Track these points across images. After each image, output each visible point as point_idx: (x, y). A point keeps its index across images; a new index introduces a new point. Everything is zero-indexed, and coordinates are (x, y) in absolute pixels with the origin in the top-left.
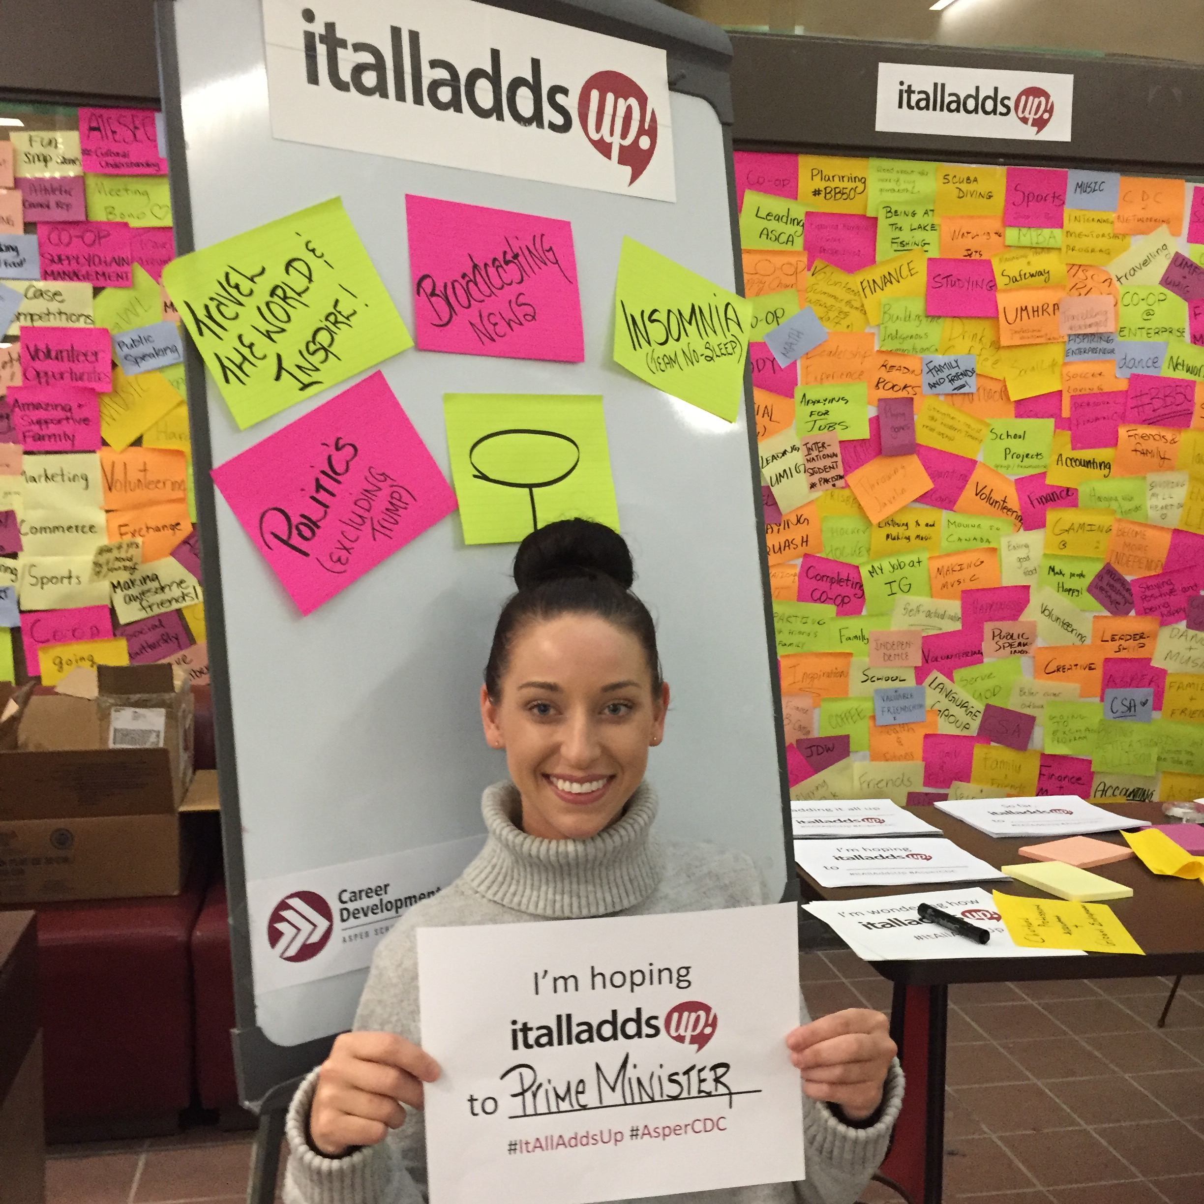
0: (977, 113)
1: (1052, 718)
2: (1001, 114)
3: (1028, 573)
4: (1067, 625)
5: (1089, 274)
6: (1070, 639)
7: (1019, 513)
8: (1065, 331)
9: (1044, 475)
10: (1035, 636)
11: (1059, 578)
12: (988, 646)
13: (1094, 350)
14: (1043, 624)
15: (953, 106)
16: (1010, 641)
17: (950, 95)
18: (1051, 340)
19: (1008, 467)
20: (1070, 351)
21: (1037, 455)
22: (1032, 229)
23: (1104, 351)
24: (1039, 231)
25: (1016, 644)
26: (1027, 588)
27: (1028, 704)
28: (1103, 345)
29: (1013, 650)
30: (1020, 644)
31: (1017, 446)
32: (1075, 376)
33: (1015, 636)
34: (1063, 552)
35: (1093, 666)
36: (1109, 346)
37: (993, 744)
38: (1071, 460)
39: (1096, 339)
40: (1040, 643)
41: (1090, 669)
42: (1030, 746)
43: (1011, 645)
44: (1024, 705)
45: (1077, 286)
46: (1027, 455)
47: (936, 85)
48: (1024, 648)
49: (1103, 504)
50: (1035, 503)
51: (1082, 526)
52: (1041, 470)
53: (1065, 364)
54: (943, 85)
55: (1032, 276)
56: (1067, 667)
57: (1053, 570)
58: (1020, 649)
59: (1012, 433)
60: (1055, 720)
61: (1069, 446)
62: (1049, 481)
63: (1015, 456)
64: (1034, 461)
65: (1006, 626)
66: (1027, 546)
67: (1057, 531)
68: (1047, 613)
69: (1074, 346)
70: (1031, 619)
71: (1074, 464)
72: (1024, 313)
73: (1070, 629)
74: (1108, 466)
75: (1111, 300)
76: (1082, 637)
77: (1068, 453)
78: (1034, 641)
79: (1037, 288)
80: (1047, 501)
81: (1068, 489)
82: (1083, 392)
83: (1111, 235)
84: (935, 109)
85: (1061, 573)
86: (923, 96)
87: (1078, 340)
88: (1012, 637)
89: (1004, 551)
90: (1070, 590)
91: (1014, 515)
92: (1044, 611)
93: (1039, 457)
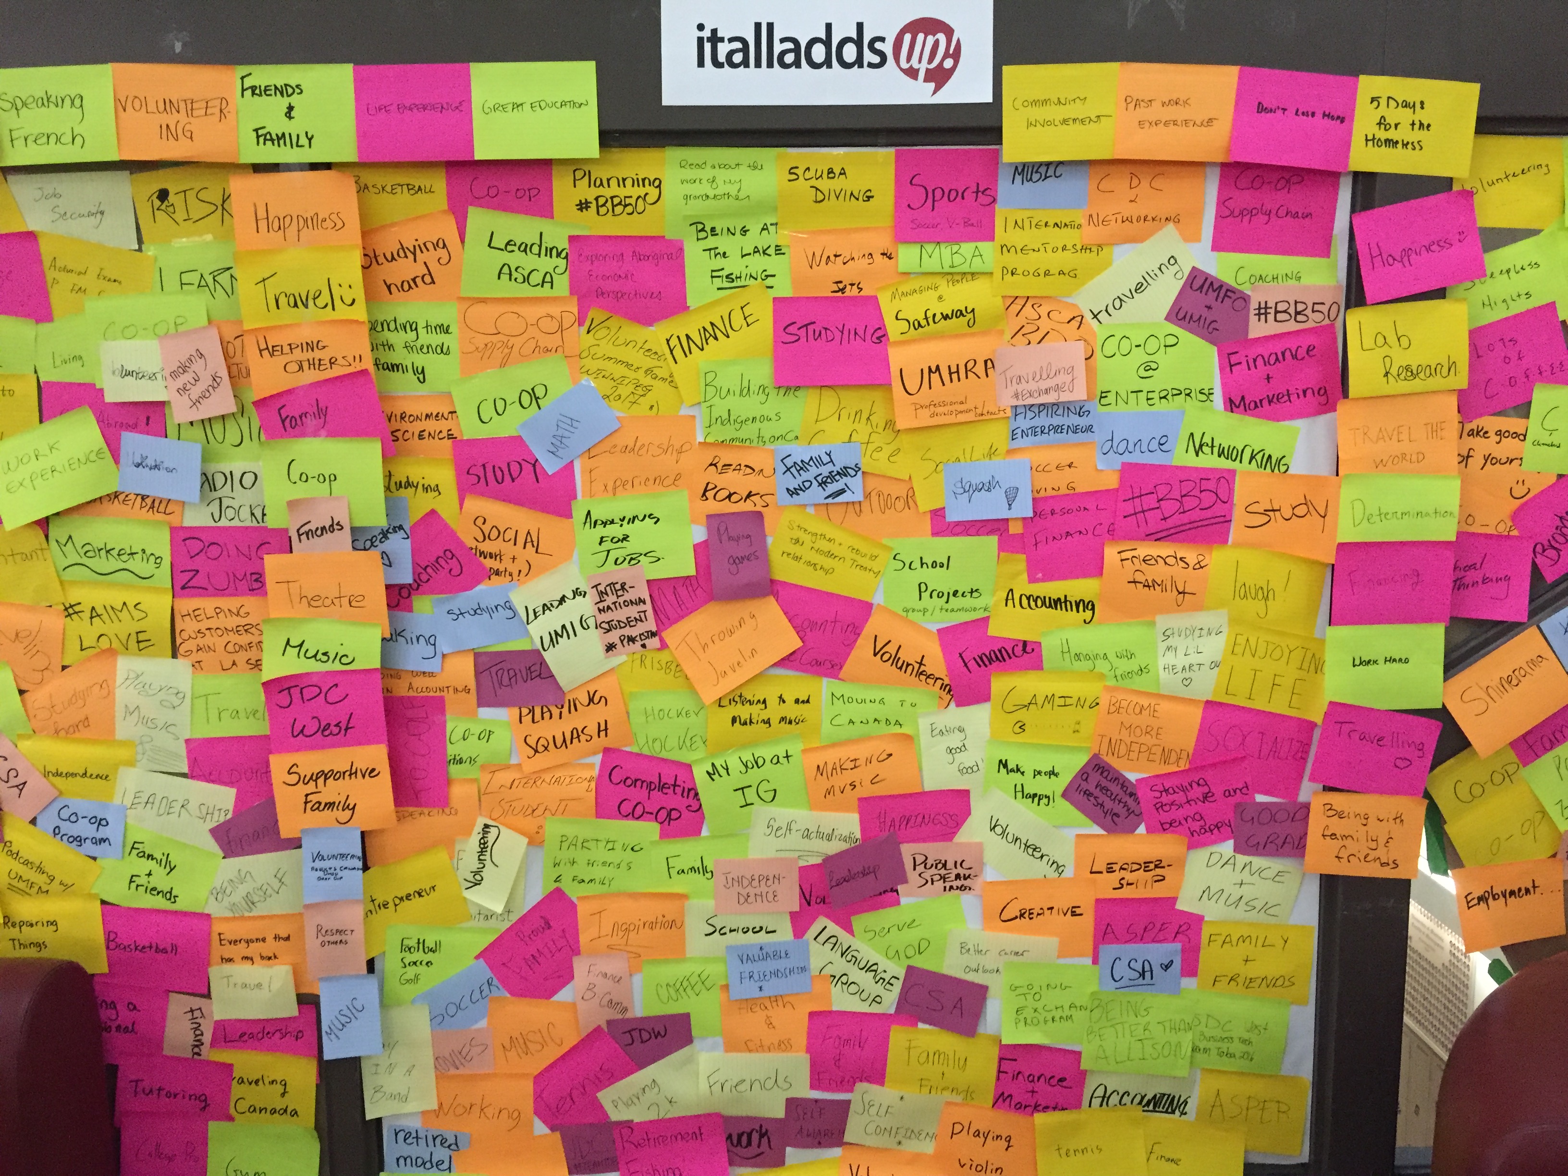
0: (830, 66)
1: (1014, 988)
2: (871, 65)
3: (965, 771)
4: (1032, 849)
5: (1043, 311)
6: (1040, 869)
7: (947, 681)
8: (1007, 401)
9: (984, 622)
10: (982, 864)
11: (1015, 777)
13: (1058, 429)
14: (994, 848)
15: (789, 58)
16: (943, 872)
17: (783, 40)
18: (983, 417)
19: (925, 611)
20: (1019, 431)
21: (972, 592)
22: (943, 246)
23: (1075, 430)
24: (955, 248)
25: (953, 877)
26: (964, 795)
27: (974, 966)
28: (1074, 420)
29: (948, 885)
30: (958, 877)
31: (938, 580)
33: (950, 865)
34: (1020, 738)
35: (1078, 911)
36: (1083, 422)
37: (921, 1025)
38: (1028, 598)
39: (1060, 412)
40: (990, 874)
41: (1074, 914)
42: (981, 1030)
43: (944, 878)
44: (968, 969)
45: (1023, 331)
46: (955, 593)
47: (758, 26)
48: (967, 883)
49: (1085, 665)
50: (972, 664)
51: (1049, 699)
52: (980, 615)
53: (1010, 452)
54: (770, 26)
55: (946, 317)
56: (1036, 911)
57: (1005, 766)
58: (959, 883)
59: (929, 560)
60: (1019, 991)
61: (1025, 576)
62: (994, 630)
63: (935, 594)
64: (968, 602)
65: (934, 850)
66: (961, 730)
67: (1009, 707)
68: (998, 830)
69: (1024, 423)
70: (977, 839)
71: (1033, 604)
72: (935, 377)
73: (1037, 855)
74: (1090, 606)
75: (1079, 350)
76: (1058, 867)
77: (1023, 586)
78: (981, 871)
79: (957, 336)
80: (990, 661)
81: (1025, 643)
82: (1042, 494)
83: (1079, 247)
84: (758, 65)
85: (1018, 770)
86: (738, 45)
87: (1030, 415)
88: (945, 865)
89: (924, 739)
90: (1035, 795)
91: (939, 682)
92: (995, 826)
93: (975, 594)
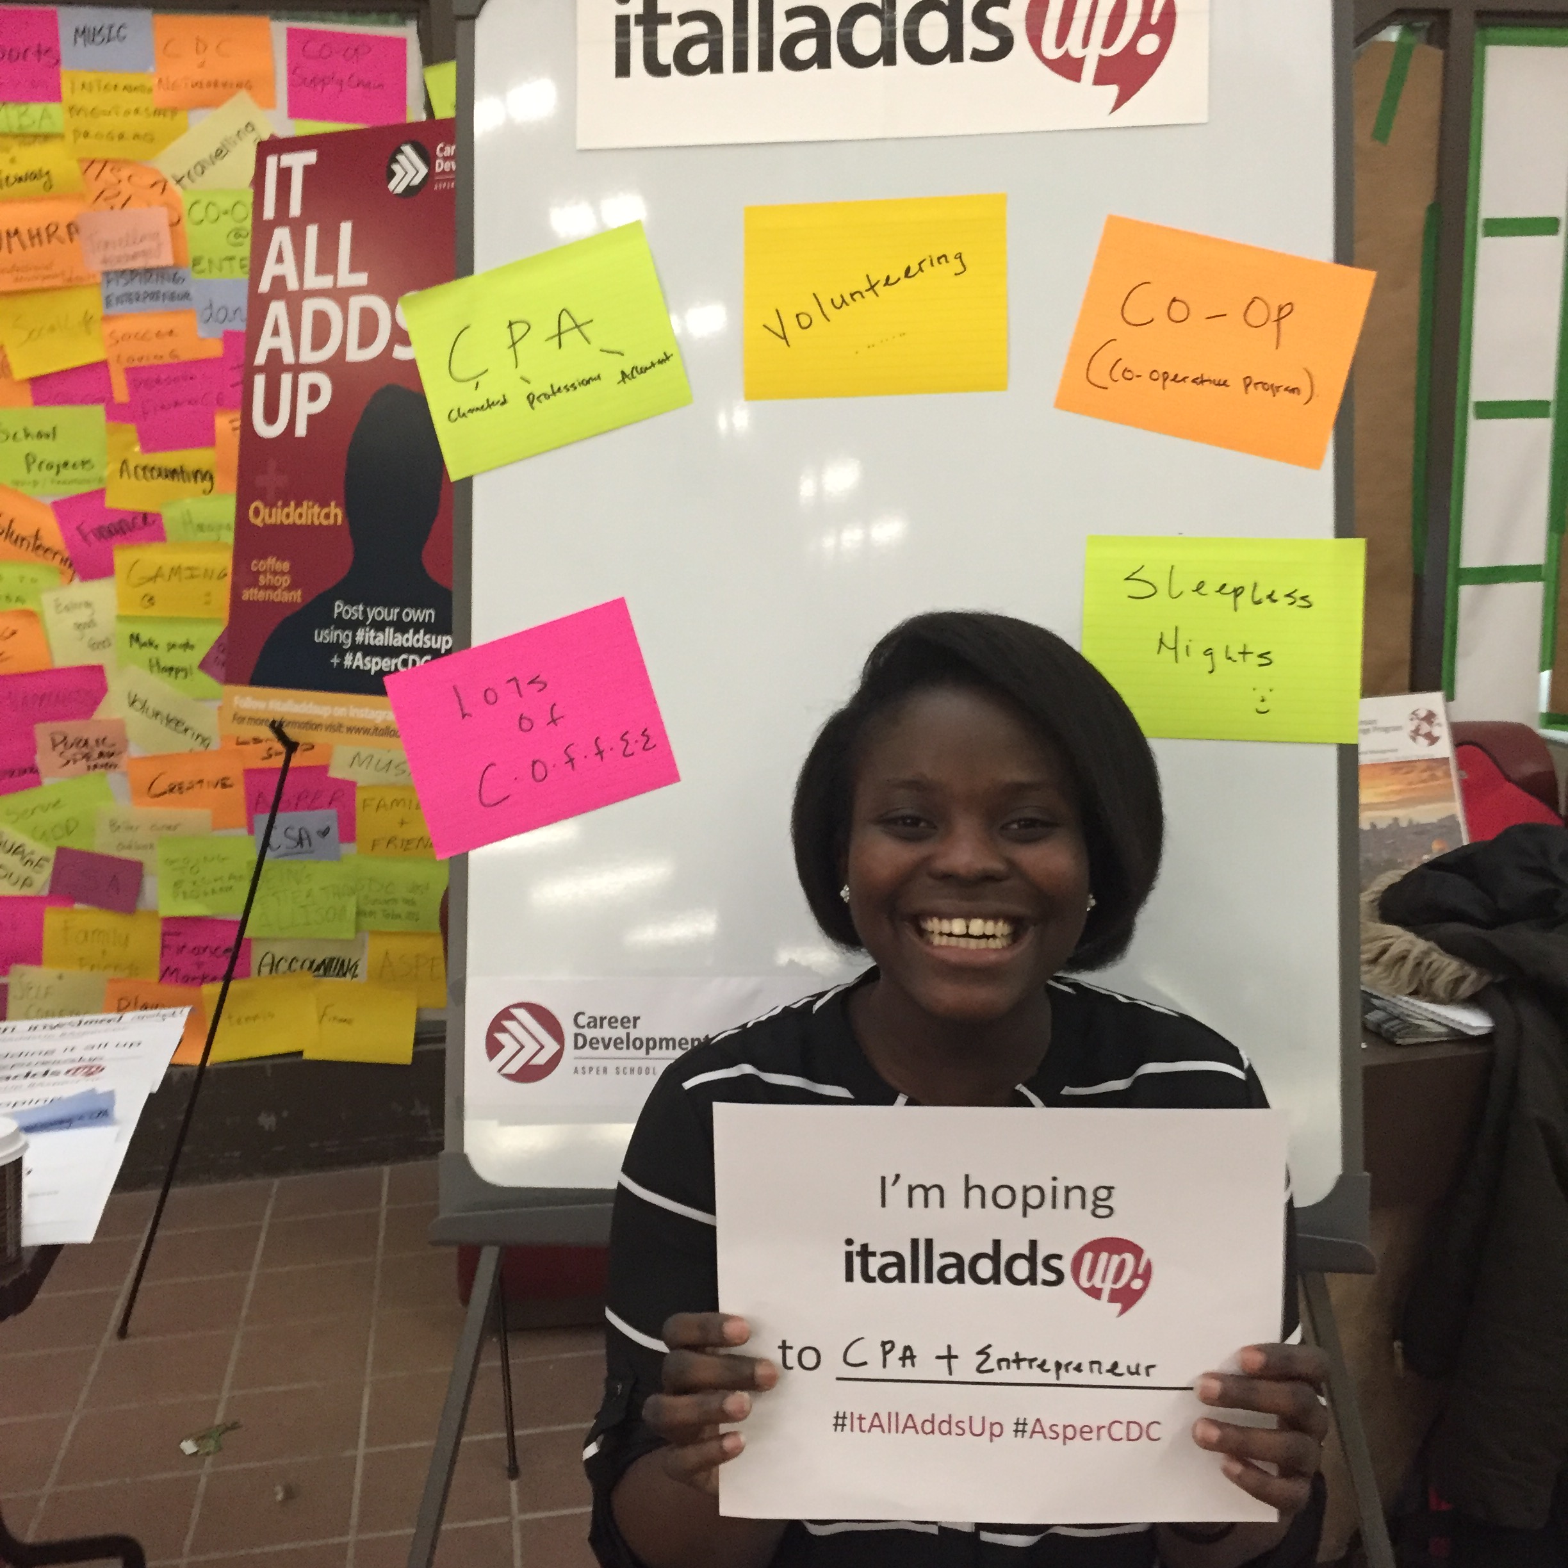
1: (170, 863)
3: (96, 645)
4: (174, 723)
5: (123, 174)
6: (183, 743)
7: (66, 554)
8: (96, 267)
9: (100, 494)
10: (125, 742)
11: (149, 652)
12: (45, 758)
13: (154, 296)
14: (136, 723)
16: (85, 750)
18: (72, 284)
19: (35, 483)
20: (113, 298)
21: (83, 463)
22: (9, 105)
23: (173, 297)
24: (22, 108)
25: (96, 755)
26: (98, 670)
27: (126, 843)
28: (168, 287)
29: (92, 763)
30: (101, 755)
31: (47, 451)
32: (126, 337)
33: (92, 742)
34: (152, 612)
35: (228, 782)
36: (179, 289)
37: (77, 906)
38: (143, 469)
39: (154, 278)
40: (135, 751)
41: (224, 786)
42: (141, 907)
43: (87, 757)
44: (121, 846)
45: (105, 194)
46: (66, 464)
48: (112, 759)
49: (202, 537)
51: (176, 571)
52: (95, 487)
53: (106, 319)
55: (20, 180)
56: (186, 785)
57: (138, 640)
58: (103, 761)
59: (34, 430)
60: (175, 865)
61: (137, 449)
62: (111, 502)
63: (44, 466)
64: (79, 473)
65: (73, 728)
66: (88, 605)
67: (135, 580)
68: (138, 705)
69: (118, 289)
70: (116, 715)
71: (148, 474)
72: (15, 240)
73: (181, 729)
74: (207, 476)
75: (164, 216)
76: (205, 741)
77: (137, 457)
78: (124, 748)
79: (32, 200)
80: (111, 534)
81: (145, 516)
82: (144, 363)
83: (152, 110)
85: (151, 643)
87: (122, 281)
88: (86, 744)
89: (49, 615)
90: (171, 669)
91: (58, 558)
92: (133, 702)
93: (87, 466)
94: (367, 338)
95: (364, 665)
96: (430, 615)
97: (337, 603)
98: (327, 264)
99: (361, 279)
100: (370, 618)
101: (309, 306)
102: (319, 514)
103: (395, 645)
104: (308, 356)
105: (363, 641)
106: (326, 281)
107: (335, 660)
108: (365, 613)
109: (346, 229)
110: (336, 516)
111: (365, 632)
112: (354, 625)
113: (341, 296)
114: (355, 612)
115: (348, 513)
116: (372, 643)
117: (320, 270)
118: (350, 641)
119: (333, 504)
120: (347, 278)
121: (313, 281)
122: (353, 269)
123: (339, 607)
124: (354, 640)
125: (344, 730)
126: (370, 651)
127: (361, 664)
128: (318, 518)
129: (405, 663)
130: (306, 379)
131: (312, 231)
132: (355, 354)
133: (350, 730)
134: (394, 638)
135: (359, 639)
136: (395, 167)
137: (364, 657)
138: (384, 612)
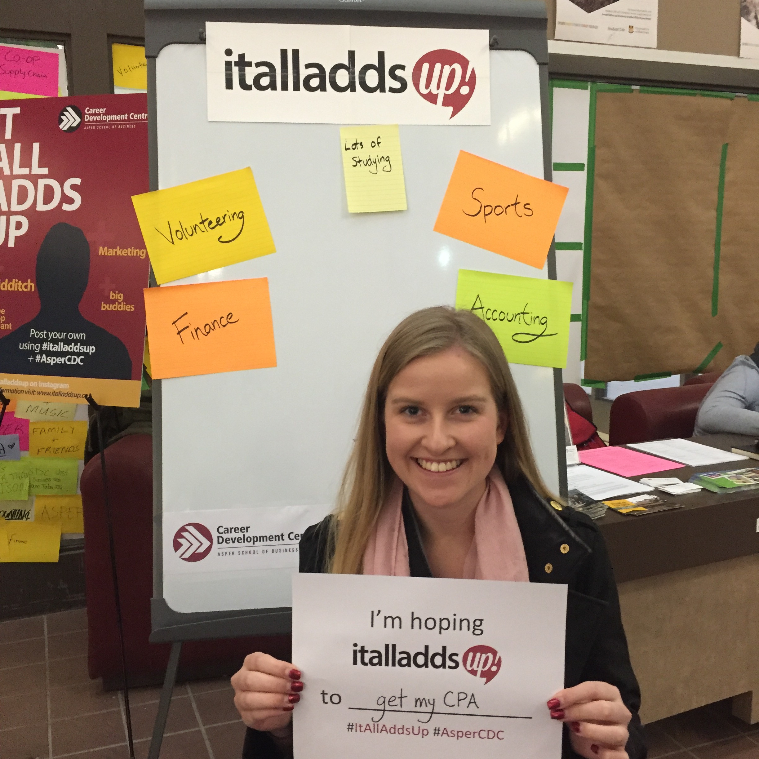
94: (48, 199)
95: (47, 360)
96: (83, 336)
97: (32, 330)
98: (26, 162)
99: (45, 171)
100: (50, 337)
101: (16, 183)
102: (21, 286)
103: (64, 350)
104: (15, 207)
105: (47, 349)
106: (26, 171)
107: (31, 359)
108: (47, 335)
109: (36, 146)
110: (31, 287)
111: (47, 344)
112: (41, 341)
113: (34, 179)
114: (42, 334)
115: (38, 285)
116: (51, 350)
117: (22, 166)
118: (39, 349)
119: (29, 281)
120: (36, 170)
121: (18, 171)
122: (40, 166)
123: (33, 332)
124: (41, 349)
125: (36, 393)
126: (50, 354)
127: (45, 360)
128: (21, 288)
129: (69, 360)
130: (14, 219)
131: (18, 147)
132: (41, 207)
133: (39, 393)
134: (63, 347)
135: (44, 348)
136: (63, 117)
137: (47, 357)
138: (58, 335)
